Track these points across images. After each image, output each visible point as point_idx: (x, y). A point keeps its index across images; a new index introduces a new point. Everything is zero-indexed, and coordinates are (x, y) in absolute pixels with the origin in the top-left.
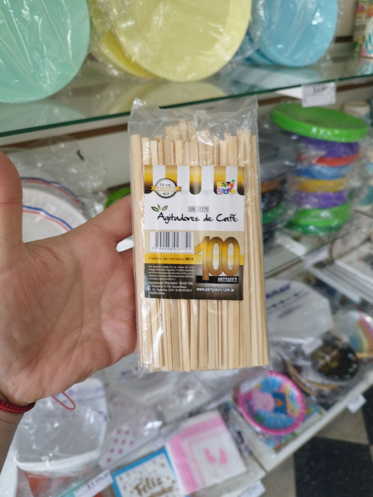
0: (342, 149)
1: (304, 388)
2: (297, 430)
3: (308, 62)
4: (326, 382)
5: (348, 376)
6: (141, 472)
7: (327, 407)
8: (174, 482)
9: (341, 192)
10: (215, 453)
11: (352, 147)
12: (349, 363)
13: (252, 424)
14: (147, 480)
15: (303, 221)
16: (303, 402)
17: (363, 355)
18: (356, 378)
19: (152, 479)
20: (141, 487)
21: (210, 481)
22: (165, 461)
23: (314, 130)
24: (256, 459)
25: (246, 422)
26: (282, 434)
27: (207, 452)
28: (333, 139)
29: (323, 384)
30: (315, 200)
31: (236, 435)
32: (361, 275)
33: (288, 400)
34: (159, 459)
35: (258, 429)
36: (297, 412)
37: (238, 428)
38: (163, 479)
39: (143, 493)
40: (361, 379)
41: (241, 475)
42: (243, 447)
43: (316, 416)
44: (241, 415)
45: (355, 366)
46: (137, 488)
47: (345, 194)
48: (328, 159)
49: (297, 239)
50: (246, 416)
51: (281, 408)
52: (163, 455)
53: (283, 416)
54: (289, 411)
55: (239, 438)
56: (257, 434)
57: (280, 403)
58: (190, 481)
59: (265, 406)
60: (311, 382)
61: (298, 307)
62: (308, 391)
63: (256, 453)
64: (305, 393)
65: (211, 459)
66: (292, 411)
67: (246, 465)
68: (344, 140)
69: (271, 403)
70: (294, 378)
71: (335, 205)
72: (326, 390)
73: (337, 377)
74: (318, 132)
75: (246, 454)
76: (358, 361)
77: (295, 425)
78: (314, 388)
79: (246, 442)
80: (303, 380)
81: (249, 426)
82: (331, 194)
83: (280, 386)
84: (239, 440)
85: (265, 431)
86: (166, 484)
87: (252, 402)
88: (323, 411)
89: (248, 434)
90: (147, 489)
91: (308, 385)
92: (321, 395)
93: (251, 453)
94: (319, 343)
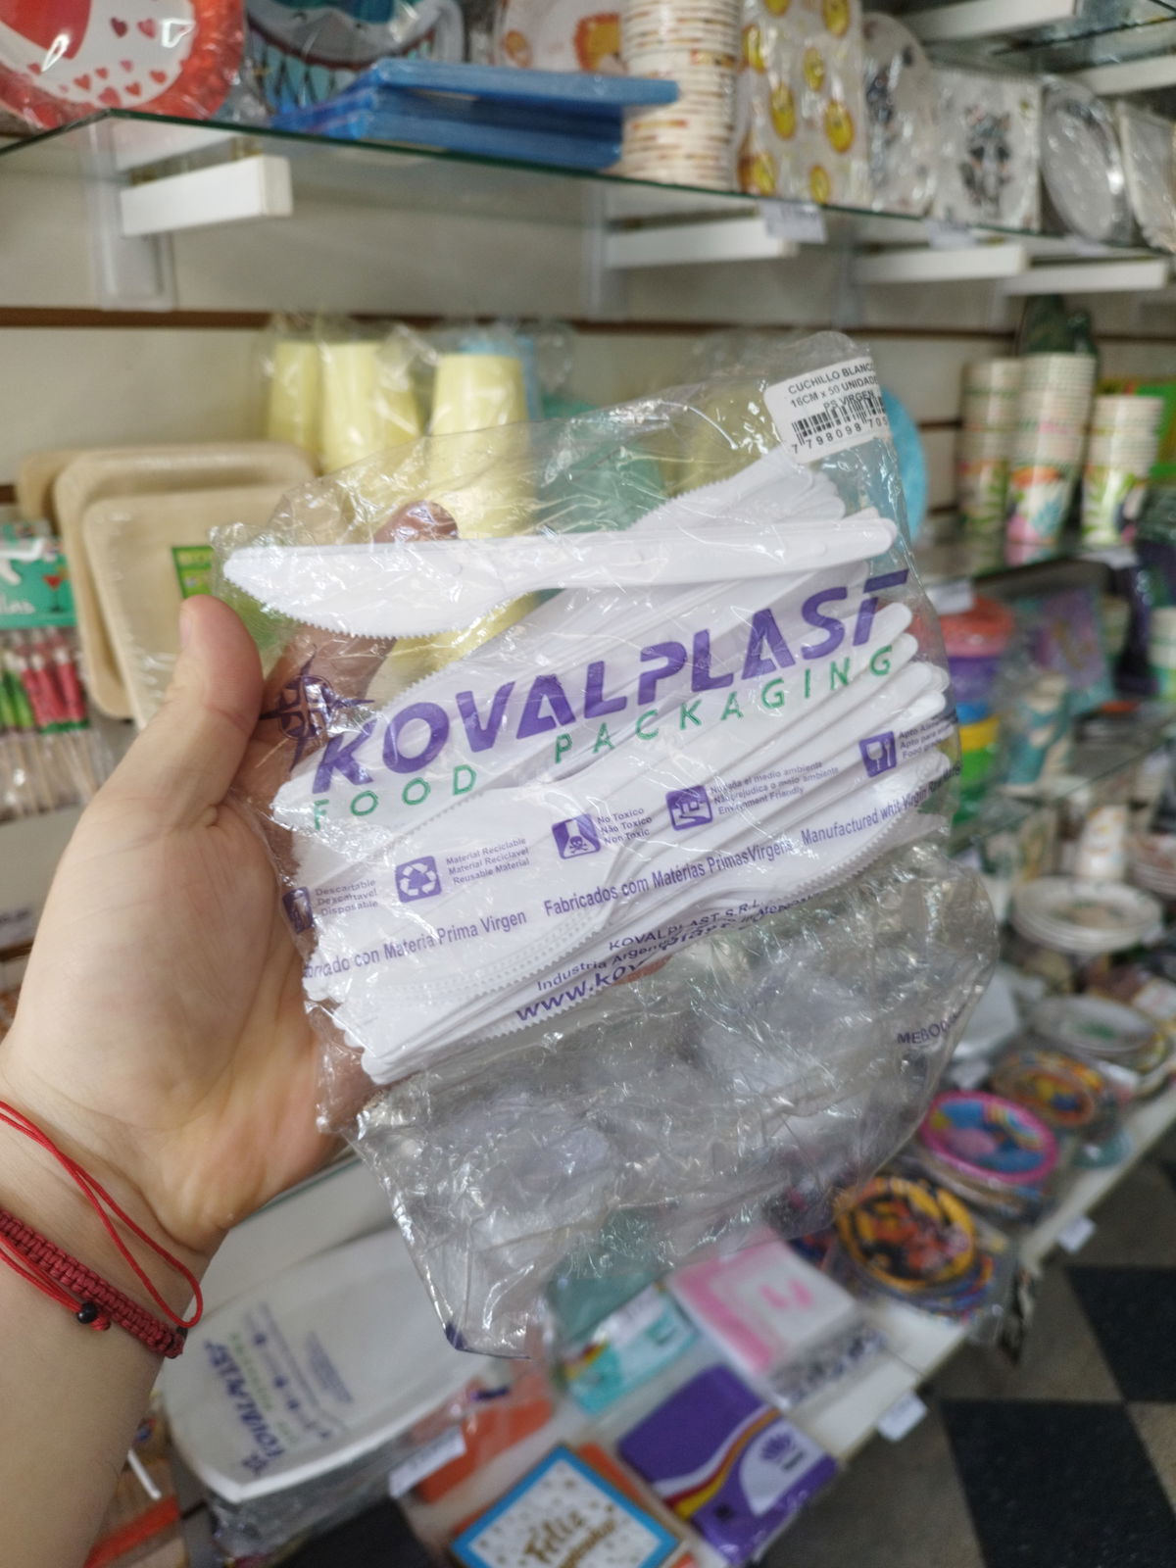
39: (549, 1555)
90: (555, 1544)
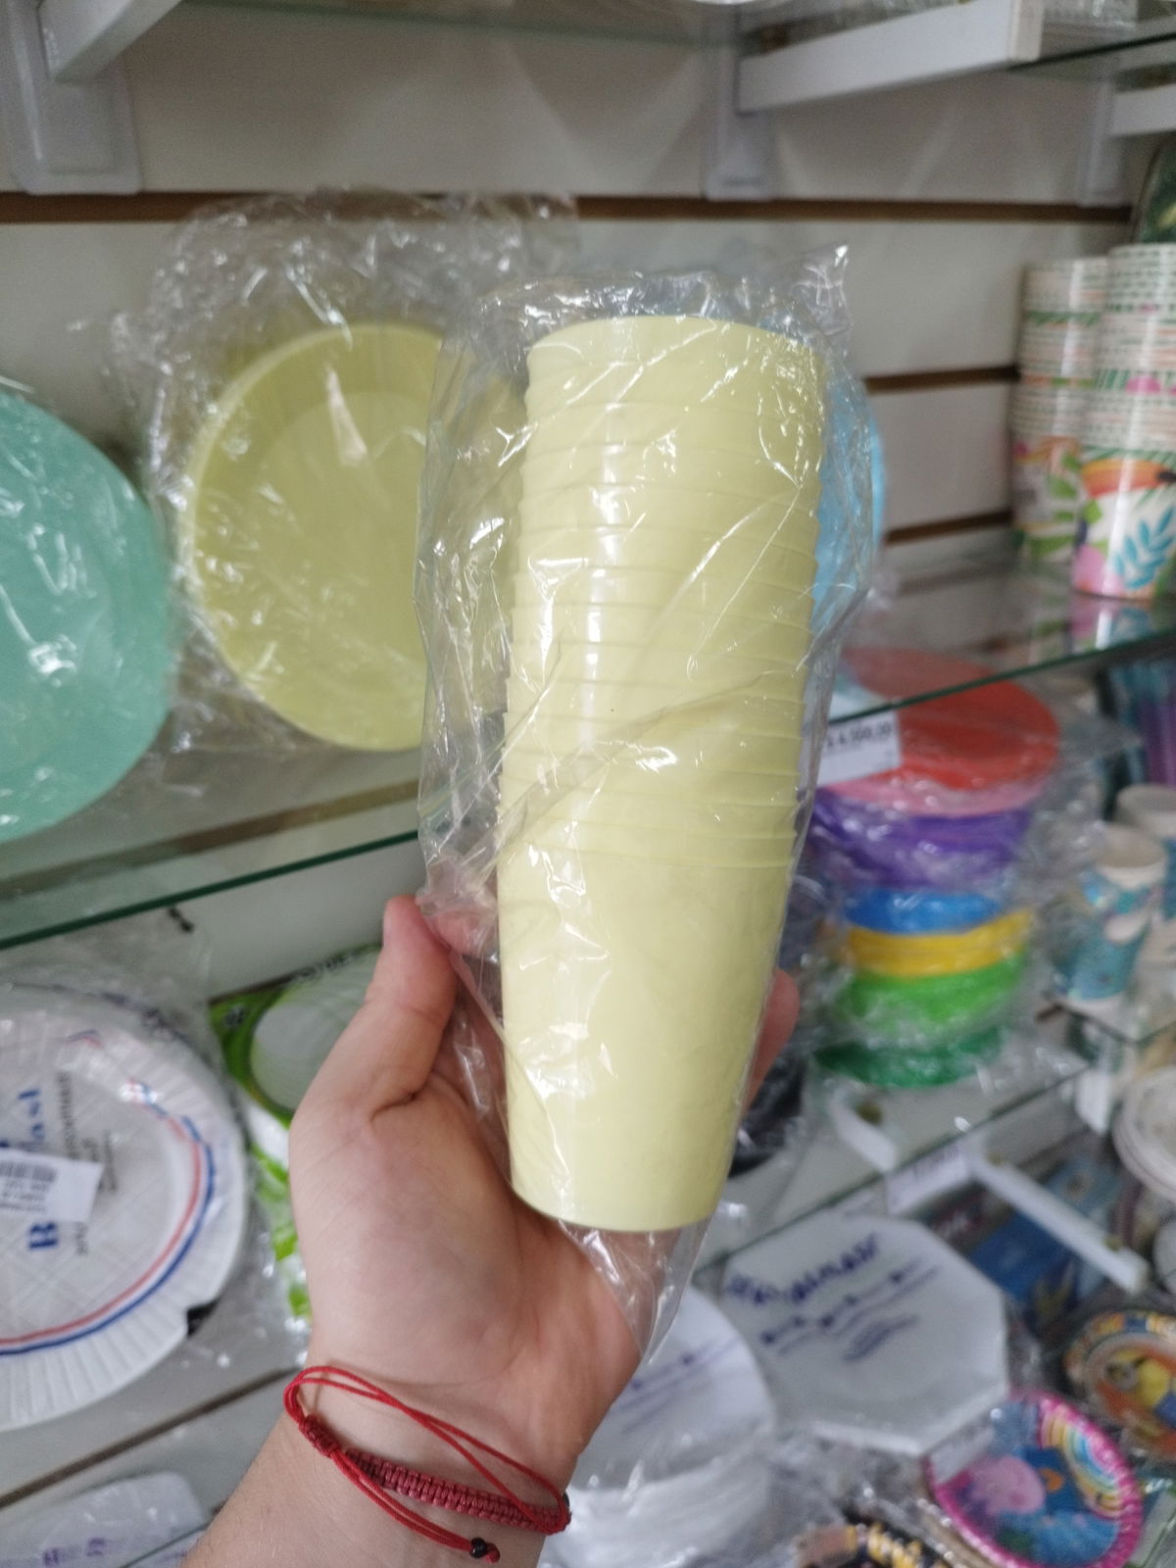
33: (1075, 1467)
36: (1117, 1502)
51: (1067, 1498)
53: (1079, 1520)
54: (1091, 1502)
57: (1057, 1483)
59: (1017, 1499)
66: (1099, 1497)
69: (1031, 1485)
77: (1130, 1540)
87: (977, 1495)
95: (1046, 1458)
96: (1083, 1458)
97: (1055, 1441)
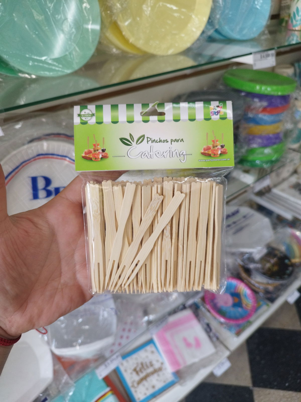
0: (279, 101)
1: (254, 288)
2: (252, 319)
3: (252, 36)
4: (270, 281)
5: (286, 276)
6: (136, 359)
7: (272, 300)
8: (162, 364)
9: (278, 134)
10: (191, 340)
11: (285, 99)
12: (287, 266)
13: (218, 317)
14: (142, 364)
15: (251, 158)
16: (254, 298)
17: (296, 260)
18: (292, 278)
19: (146, 363)
20: (138, 369)
21: (190, 361)
22: (154, 349)
23: (258, 87)
24: (222, 343)
25: (213, 315)
26: (240, 322)
27: (185, 340)
28: (273, 93)
29: (268, 284)
30: (259, 141)
31: (205, 326)
32: (292, 199)
33: (243, 297)
34: (149, 348)
35: (222, 320)
36: (250, 306)
37: (206, 321)
38: (154, 362)
39: (140, 374)
40: (296, 278)
41: (212, 355)
42: (211, 334)
43: (264, 308)
44: (209, 311)
45: (290, 269)
46: (135, 370)
47: (282, 135)
48: (268, 109)
49: (247, 172)
50: (212, 311)
51: (238, 304)
52: (152, 345)
53: (240, 310)
54: (244, 305)
55: (208, 329)
56: (222, 324)
57: (237, 300)
58: (174, 361)
59: (226, 303)
60: (259, 283)
61: (247, 226)
62: (257, 290)
63: (221, 338)
64: (255, 291)
65: (188, 345)
66: (246, 305)
67: (216, 347)
68: (280, 94)
69: (230, 300)
70: (245, 281)
71: (274, 143)
72: (271, 288)
73: (278, 277)
74: (261, 88)
75: (215, 339)
76: (293, 265)
77: (250, 315)
78: (262, 287)
79: (213, 330)
80: (253, 282)
81: (215, 318)
82: (271, 135)
83: (236, 287)
84: (208, 330)
85: (228, 321)
86: (157, 366)
87: (216, 301)
88: (270, 304)
89: (214, 325)
91: (257, 285)
92: (267, 292)
93: (218, 338)
94: (265, 251)
95: (236, 295)
96: (245, 296)
97: (239, 291)
